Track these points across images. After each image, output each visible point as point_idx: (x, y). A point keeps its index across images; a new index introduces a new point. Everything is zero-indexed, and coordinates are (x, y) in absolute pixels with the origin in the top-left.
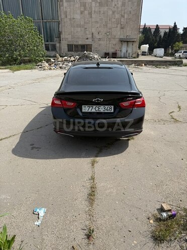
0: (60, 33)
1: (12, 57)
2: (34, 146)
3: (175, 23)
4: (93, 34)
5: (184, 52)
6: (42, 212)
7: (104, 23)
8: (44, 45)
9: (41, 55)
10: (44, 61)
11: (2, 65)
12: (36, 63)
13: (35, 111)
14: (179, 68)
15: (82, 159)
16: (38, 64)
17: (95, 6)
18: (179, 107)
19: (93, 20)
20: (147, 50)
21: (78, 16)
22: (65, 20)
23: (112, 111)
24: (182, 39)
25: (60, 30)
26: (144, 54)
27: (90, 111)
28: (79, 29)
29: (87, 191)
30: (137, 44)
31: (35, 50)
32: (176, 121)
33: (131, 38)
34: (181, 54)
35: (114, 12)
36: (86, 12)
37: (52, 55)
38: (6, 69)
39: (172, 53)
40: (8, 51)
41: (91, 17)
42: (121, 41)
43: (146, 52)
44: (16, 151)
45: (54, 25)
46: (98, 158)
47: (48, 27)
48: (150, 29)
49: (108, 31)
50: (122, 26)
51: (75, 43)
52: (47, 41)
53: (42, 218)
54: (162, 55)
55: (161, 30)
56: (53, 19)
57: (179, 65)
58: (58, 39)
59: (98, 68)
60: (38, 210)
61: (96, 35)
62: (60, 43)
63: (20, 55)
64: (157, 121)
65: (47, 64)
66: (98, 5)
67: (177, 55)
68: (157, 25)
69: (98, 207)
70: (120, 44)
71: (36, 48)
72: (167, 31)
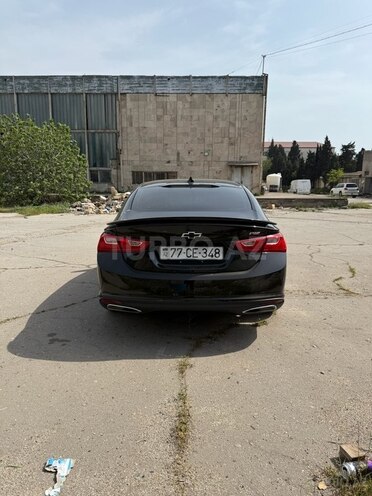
0: (118, 153)
1: (26, 192)
2: (55, 337)
3: (327, 138)
4: (178, 154)
5: (348, 186)
6: (63, 468)
7: (199, 136)
8: (88, 172)
9: (82, 189)
10: (86, 200)
11: (6, 206)
12: (72, 202)
13: (63, 277)
14: (342, 211)
15: (158, 361)
16: (75, 204)
17: (184, 108)
18: (352, 270)
19: (180, 130)
20: (278, 183)
21: (151, 124)
22: (129, 130)
23: (221, 258)
24: (342, 165)
25: (119, 147)
26: (273, 189)
27: (175, 257)
28: (154, 146)
29: (168, 424)
30: (259, 172)
31: (70, 179)
32: (348, 293)
33: (248, 160)
34: (342, 189)
35: (216, 118)
36: (167, 118)
37: (103, 190)
38: (11, 212)
39: (325, 188)
40: (18, 181)
41: (176, 126)
42: (231, 166)
43: (276, 186)
44: (15, 347)
45: (109, 139)
46: (193, 359)
47: (97, 142)
48: (281, 149)
49: (207, 148)
50: (232, 140)
51: (146, 170)
52: (95, 166)
53: (64, 479)
54: (308, 191)
55: (302, 151)
56: (107, 128)
57: (340, 207)
58: (114, 162)
59: (191, 186)
60: (55, 463)
61: (184, 155)
62: (118, 168)
63: (41, 188)
64: (311, 293)
65: (92, 205)
66: (187, 105)
67: (335, 190)
68: (295, 142)
69: (195, 455)
70: (229, 172)
71: (72, 176)
72: (314, 151)
